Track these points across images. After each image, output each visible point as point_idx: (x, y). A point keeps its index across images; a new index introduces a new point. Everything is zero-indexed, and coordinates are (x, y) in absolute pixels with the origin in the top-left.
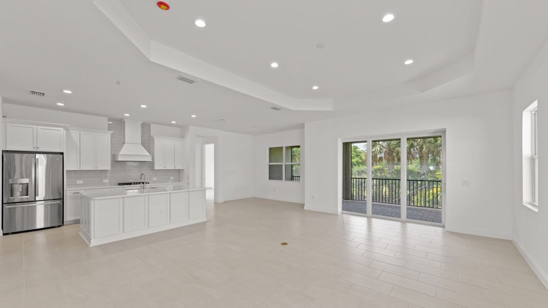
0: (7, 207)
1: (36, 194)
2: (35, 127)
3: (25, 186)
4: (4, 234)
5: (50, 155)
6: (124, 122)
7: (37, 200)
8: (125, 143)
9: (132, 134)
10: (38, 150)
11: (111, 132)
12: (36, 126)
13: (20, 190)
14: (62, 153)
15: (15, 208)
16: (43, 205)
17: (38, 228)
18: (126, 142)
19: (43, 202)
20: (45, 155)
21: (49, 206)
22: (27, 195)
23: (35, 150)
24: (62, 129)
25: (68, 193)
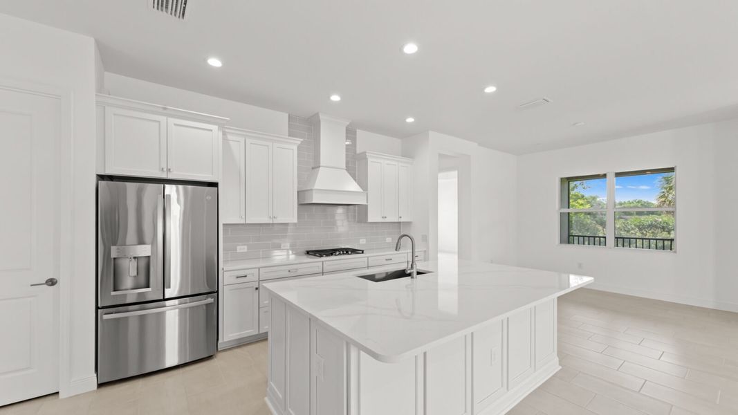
0: (106, 317)
1: (165, 284)
2: (163, 119)
3: (143, 263)
4: (100, 385)
5: (190, 187)
6: (320, 121)
7: (166, 297)
8: (319, 167)
9: (332, 147)
10: (171, 177)
11: (298, 141)
12: (166, 118)
13: (133, 272)
14: (215, 185)
15: (127, 318)
16: (177, 310)
17: (168, 364)
18: (322, 164)
19: (176, 301)
20: (181, 187)
21: (188, 310)
22: (148, 287)
23: (164, 176)
24: (216, 127)
25: (227, 278)
